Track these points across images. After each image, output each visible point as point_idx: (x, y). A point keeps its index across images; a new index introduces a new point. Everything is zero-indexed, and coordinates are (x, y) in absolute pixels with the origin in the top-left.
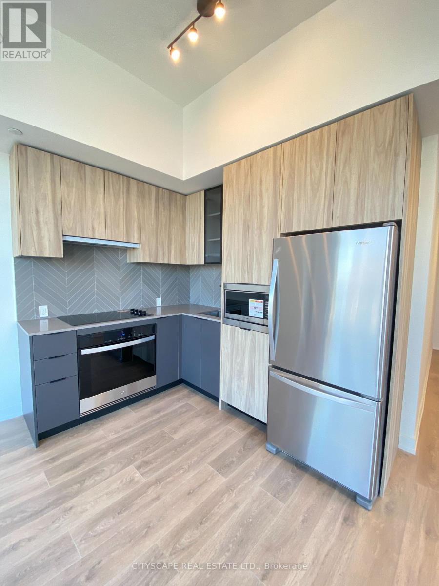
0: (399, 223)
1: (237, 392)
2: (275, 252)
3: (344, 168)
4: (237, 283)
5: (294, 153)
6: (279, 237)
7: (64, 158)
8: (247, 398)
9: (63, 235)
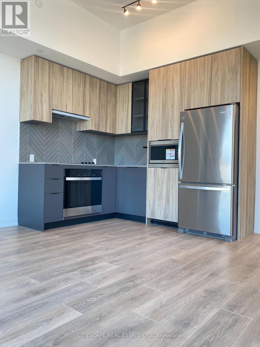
0: (238, 104)
1: (158, 209)
2: (182, 118)
3: (215, 77)
4: (158, 141)
5: (191, 67)
6: (184, 111)
7: (55, 64)
8: (165, 211)
9: (53, 109)
